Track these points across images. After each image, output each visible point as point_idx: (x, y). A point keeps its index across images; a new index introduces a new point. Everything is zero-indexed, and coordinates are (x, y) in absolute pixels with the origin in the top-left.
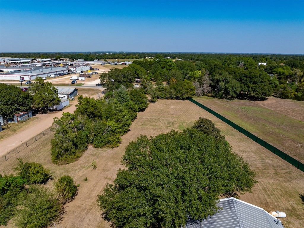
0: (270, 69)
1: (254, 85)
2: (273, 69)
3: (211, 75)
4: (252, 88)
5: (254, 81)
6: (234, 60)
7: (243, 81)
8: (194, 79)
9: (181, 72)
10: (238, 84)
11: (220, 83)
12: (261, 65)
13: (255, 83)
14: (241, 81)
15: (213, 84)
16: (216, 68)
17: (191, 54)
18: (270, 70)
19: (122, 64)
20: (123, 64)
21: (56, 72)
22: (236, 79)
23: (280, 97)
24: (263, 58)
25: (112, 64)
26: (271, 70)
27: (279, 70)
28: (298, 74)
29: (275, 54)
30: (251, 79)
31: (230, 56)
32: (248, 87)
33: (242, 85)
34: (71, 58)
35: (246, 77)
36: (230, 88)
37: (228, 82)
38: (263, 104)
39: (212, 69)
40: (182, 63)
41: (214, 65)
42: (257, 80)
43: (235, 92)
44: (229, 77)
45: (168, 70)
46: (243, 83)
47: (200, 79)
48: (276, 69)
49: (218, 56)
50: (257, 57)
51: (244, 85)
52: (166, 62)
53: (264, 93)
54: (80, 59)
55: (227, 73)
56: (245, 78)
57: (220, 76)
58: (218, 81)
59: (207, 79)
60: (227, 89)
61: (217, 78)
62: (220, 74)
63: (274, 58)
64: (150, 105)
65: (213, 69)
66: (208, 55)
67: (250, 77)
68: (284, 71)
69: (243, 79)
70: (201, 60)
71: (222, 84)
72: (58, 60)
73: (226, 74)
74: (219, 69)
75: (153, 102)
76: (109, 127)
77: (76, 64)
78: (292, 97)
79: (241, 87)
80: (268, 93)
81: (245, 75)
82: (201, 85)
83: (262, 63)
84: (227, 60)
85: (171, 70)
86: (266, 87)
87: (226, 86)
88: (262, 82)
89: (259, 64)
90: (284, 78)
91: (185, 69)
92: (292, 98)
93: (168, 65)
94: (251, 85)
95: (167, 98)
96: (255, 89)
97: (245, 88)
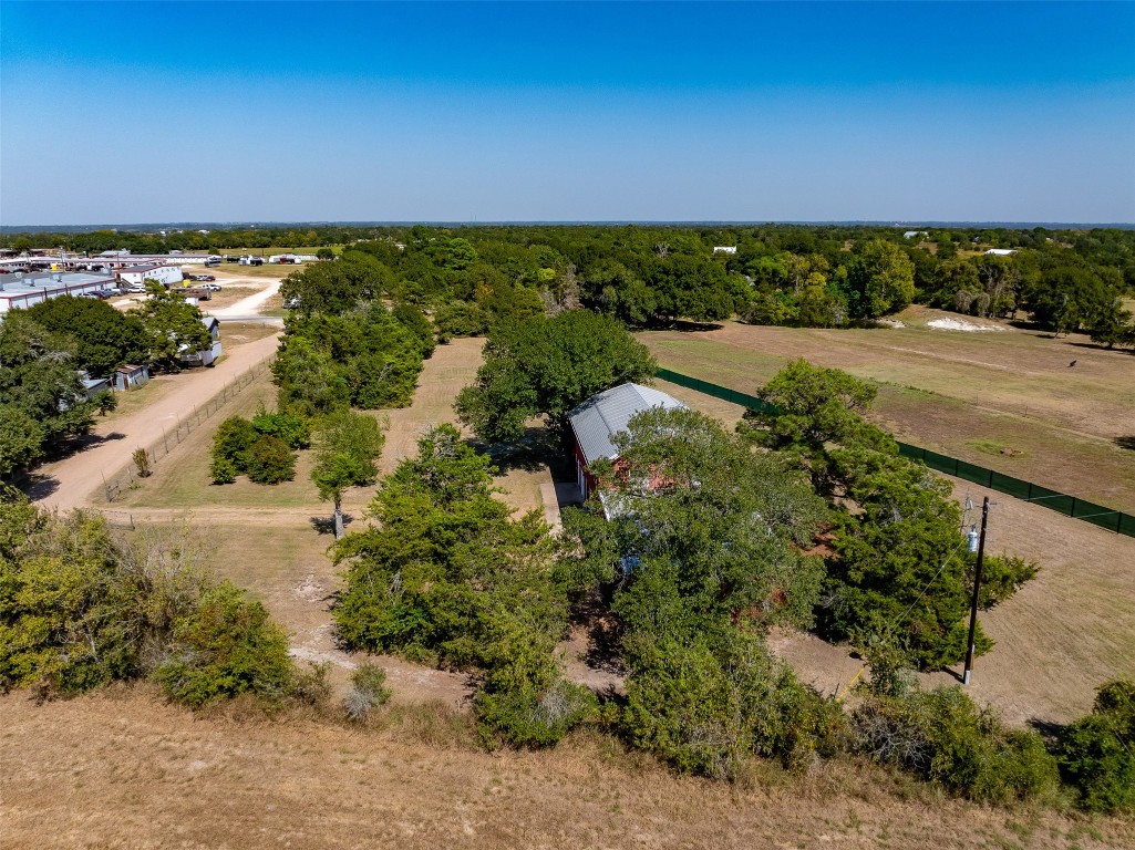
0: (739, 262)
1: (687, 293)
2: (747, 261)
3: (581, 274)
4: (682, 300)
5: (687, 283)
6: (645, 239)
7: (661, 284)
8: (539, 286)
9: (503, 269)
10: (650, 292)
11: (605, 290)
12: (720, 254)
13: (688, 287)
14: (655, 283)
15: (587, 295)
16: (592, 256)
17: (505, 227)
18: (741, 264)
19: (278, 263)
20: (283, 261)
21: (83, 287)
22: (643, 279)
23: (754, 322)
24: (733, 232)
25: (244, 262)
26: (743, 263)
27: (763, 264)
28: (798, 267)
29: (773, 223)
30: (678, 277)
31: (630, 229)
32: (673, 297)
33: (660, 292)
34: (78, 246)
35: (667, 273)
36: (631, 300)
37: (625, 286)
38: (712, 337)
39: (582, 257)
40: (495, 249)
41: (588, 248)
42: (692, 280)
43: (644, 312)
44: (627, 275)
45: (455, 269)
46: (661, 288)
47: (553, 285)
48: (756, 261)
49: (594, 232)
50: (713, 233)
51: (664, 293)
52: (448, 246)
53: (710, 310)
54: (110, 249)
55: (621, 266)
56: (665, 277)
57: (605, 273)
58: (599, 288)
59: (571, 280)
60: (624, 302)
61: (596, 277)
62: (604, 269)
63: (762, 233)
64: (438, 347)
65: (586, 259)
66: (561, 228)
67: (675, 274)
68: (775, 265)
69: (661, 280)
70: (543, 242)
71: (610, 293)
72: (23, 254)
73: (619, 269)
74: (600, 257)
75: (442, 342)
76: (389, 365)
77: (112, 265)
78: (779, 321)
79: (656, 298)
80: (719, 309)
81: (664, 268)
82: (560, 299)
83: (725, 249)
84: (621, 241)
85: (464, 268)
86: (716, 297)
87: (619, 297)
88: (704, 284)
89: (716, 249)
90: (767, 280)
91: (512, 261)
92: (779, 323)
93: (456, 256)
94: (679, 292)
95: (474, 335)
96: (689, 301)
97: (666, 301)
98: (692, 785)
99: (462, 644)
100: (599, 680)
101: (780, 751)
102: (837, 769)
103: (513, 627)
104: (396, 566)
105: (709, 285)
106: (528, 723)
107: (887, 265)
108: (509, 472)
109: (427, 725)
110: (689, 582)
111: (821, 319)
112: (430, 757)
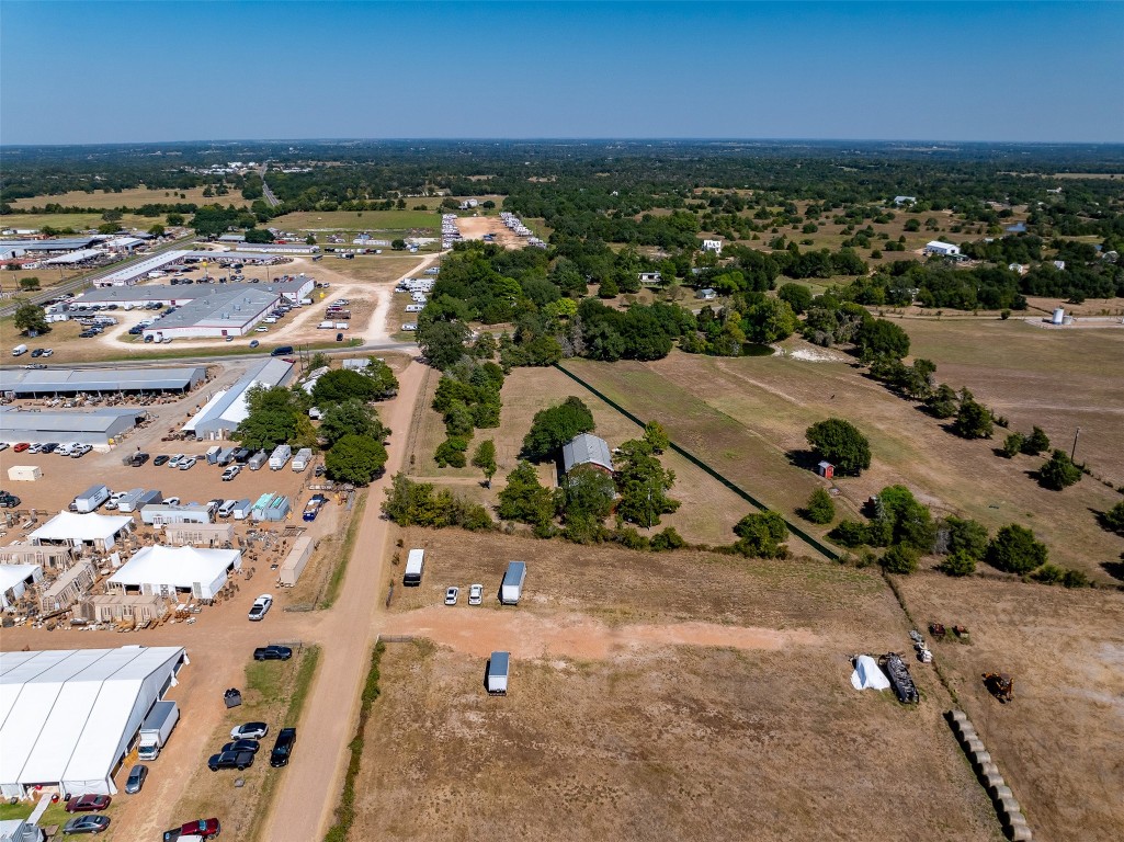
1: (644, 340)
3: (584, 322)
7: (629, 334)
8: (559, 329)
10: (622, 340)
11: (597, 340)
13: (644, 336)
14: (625, 333)
15: (587, 337)
22: (618, 332)
25: (340, 254)
30: (639, 330)
32: (635, 343)
33: (627, 340)
35: (632, 327)
36: (611, 346)
37: (607, 338)
38: (656, 367)
42: (647, 332)
43: (617, 351)
44: (608, 330)
46: (629, 337)
47: (568, 333)
51: (630, 340)
53: (656, 350)
55: (606, 324)
59: (578, 330)
60: (606, 347)
62: (596, 326)
64: (506, 378)
65: (588, 313)
69: (629, 331)
71: (599, 341)
75: (506, 373)
79: (625, 343)
80: (662, 349)
81: (631, 324)
82: (570, 339)
87: (604, 344)
94: (638, 339)
97: (631, 345)
98: (578, 545)
99: (530, 518)
100: (562, 527)
101: (596, 539)
102: (608, 544)
103: (542, 514)
104: (515, 499)
105: (658, 334)
106: (545, 533)
107: (775, 313)
108: (541, 464)
109: (524, 534)
110: (582, 505)
111: (725, 352)
112: (524, 540)
